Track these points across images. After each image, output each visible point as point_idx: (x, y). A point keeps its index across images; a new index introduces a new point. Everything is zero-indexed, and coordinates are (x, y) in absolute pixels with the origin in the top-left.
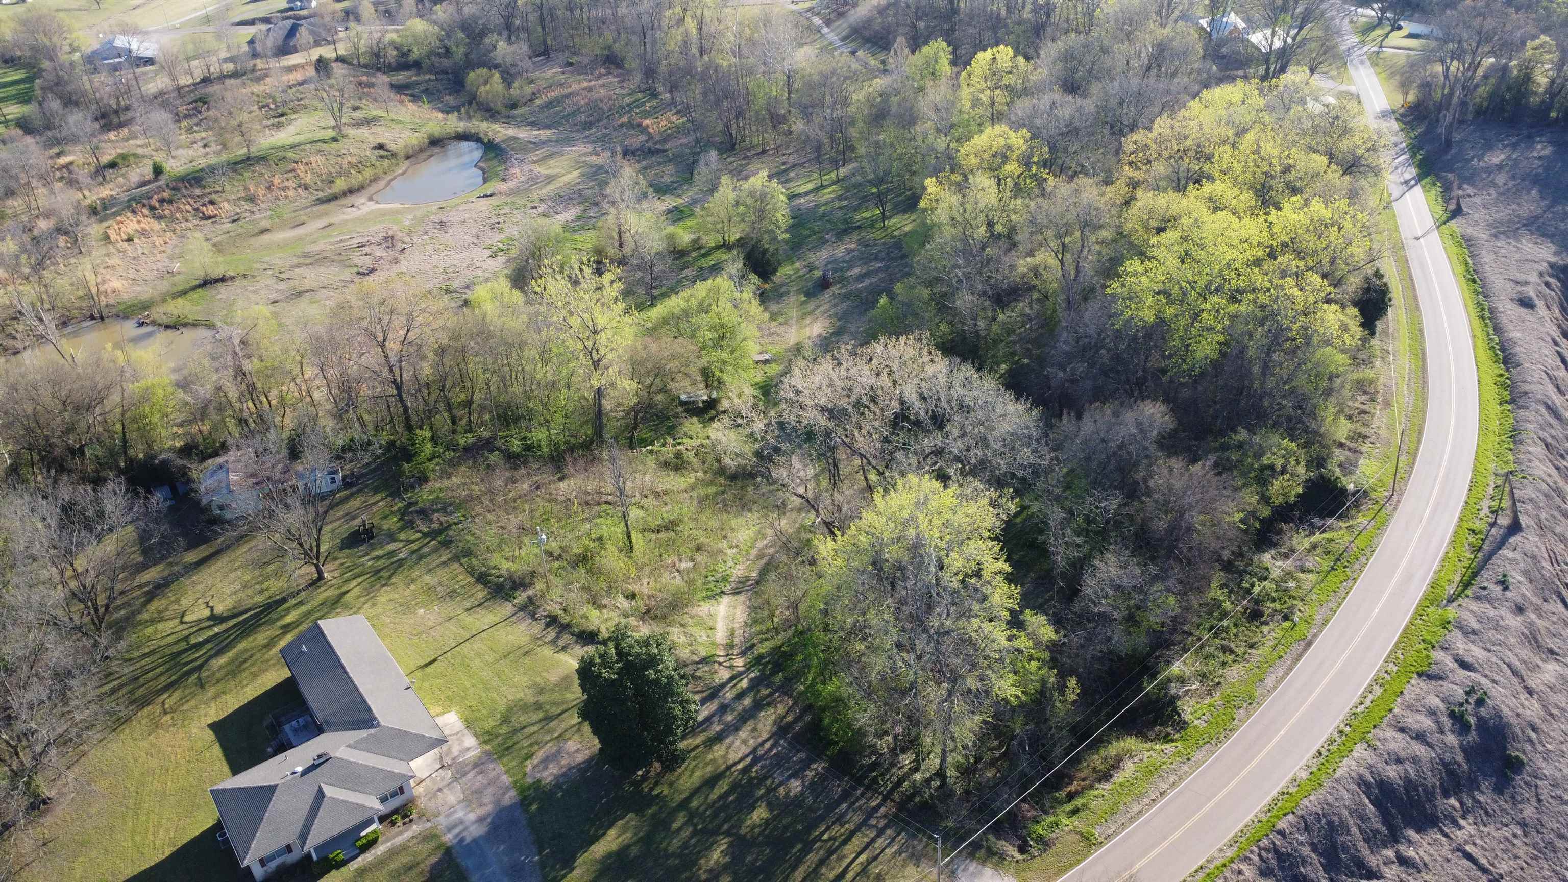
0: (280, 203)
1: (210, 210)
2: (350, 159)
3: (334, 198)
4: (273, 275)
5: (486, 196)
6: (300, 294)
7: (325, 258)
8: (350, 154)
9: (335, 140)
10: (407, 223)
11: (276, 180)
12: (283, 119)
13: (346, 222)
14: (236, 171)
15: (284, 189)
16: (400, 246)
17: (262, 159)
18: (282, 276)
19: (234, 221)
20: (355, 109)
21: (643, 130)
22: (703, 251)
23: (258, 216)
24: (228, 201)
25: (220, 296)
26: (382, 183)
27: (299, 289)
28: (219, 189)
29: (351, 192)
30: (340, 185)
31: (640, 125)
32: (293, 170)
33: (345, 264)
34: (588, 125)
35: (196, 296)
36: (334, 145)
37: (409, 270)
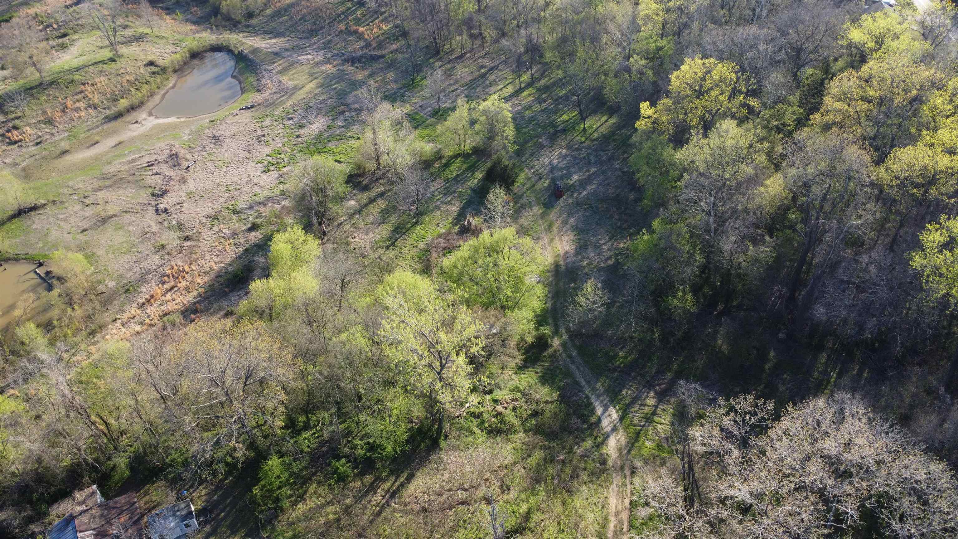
0: (75, 123)
1: (15, 135)
2: (128, 77)
3: (118, 116)
4: (79, 201)
5: (247, 108)
6: (105, 220)
7: (122, 179)
8: (127, 73)
9: (112, 60)
10: (186, 138)
11: (69, 103)
12: (65, 39)
13: (132, 140)
14: (32, 95)
15: (78, 109)
16: (184, 164)
17: (53, 83)
18: (87, 201)
19: (38, 144)
20: (125, 27)
21: (360, 36)
22: (444, 161)
23: (57, 138)
24: (29, 125)
25: (34, 226)
26: (157, 98)
27: (103, 214)
28: (20, 114)
29: (132, 108)
30: (124, 103)
31: (356, 32)
32: (81, 92)
33: (140, 184)
34: (312, 33)
35: (13, 227)
36: (113, 65)
37: (196, 189)
